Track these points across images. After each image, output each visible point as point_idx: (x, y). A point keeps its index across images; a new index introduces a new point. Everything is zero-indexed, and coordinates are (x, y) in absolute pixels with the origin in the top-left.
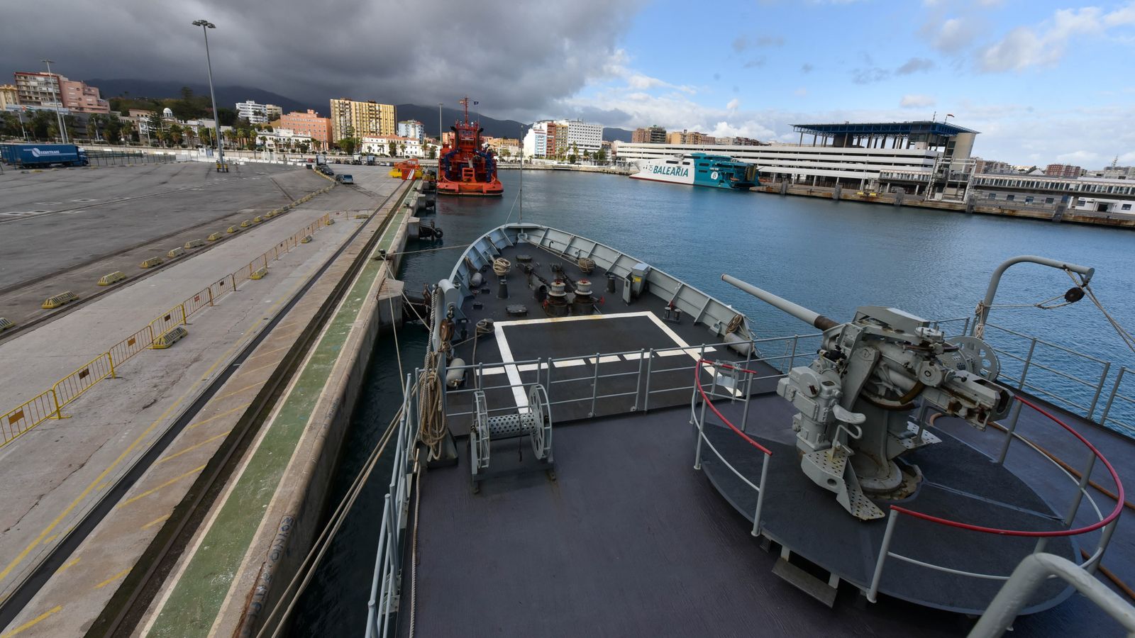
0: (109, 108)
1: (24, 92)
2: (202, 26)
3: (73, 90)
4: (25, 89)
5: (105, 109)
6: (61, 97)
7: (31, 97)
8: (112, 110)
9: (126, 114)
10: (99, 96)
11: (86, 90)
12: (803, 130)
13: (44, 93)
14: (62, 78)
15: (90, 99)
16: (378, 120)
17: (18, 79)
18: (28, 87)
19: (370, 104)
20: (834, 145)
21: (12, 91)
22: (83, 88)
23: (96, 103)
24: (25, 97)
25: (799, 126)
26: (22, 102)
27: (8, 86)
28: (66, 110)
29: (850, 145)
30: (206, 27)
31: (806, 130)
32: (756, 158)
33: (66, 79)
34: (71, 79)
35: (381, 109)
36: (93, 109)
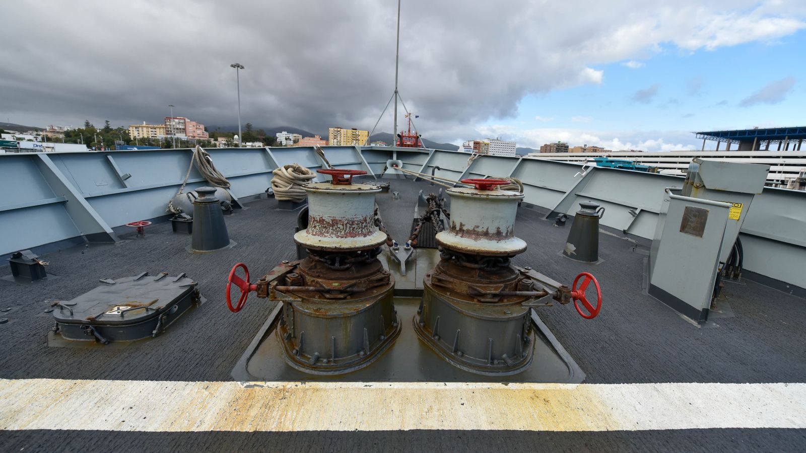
0: (208, 136)
1: (168, 128)
2: (236, 68)
3: (191, 126)
4: (169, 126)
5: (206, 136)
6: (184, 130)
7: (171, 131)
8: (209, 137)
9: (216, 140)
10: (204, 130)
11: (198, 126)
12: (706, 136)
13: (177, 129)
14: (187, 120)
15: (199, 132)
16: (357, 141)
17: (166, 121)
18: (170, 125)
19: (353, 131)
20: (740, 150)
21: (163, 128)
22: (197, 125)
23: (201, 133)
24: (168, 131)
25: (701, 133)
26: (167, 134)
27: (162, 125)
28: (186, 137)
29: (757, 149)
30: (239, 68)
31: (709, 137)
32: (657, 162)
33: (189, 121)
34: (192, 120)
35: (360, 133)
36: (200, 137)
